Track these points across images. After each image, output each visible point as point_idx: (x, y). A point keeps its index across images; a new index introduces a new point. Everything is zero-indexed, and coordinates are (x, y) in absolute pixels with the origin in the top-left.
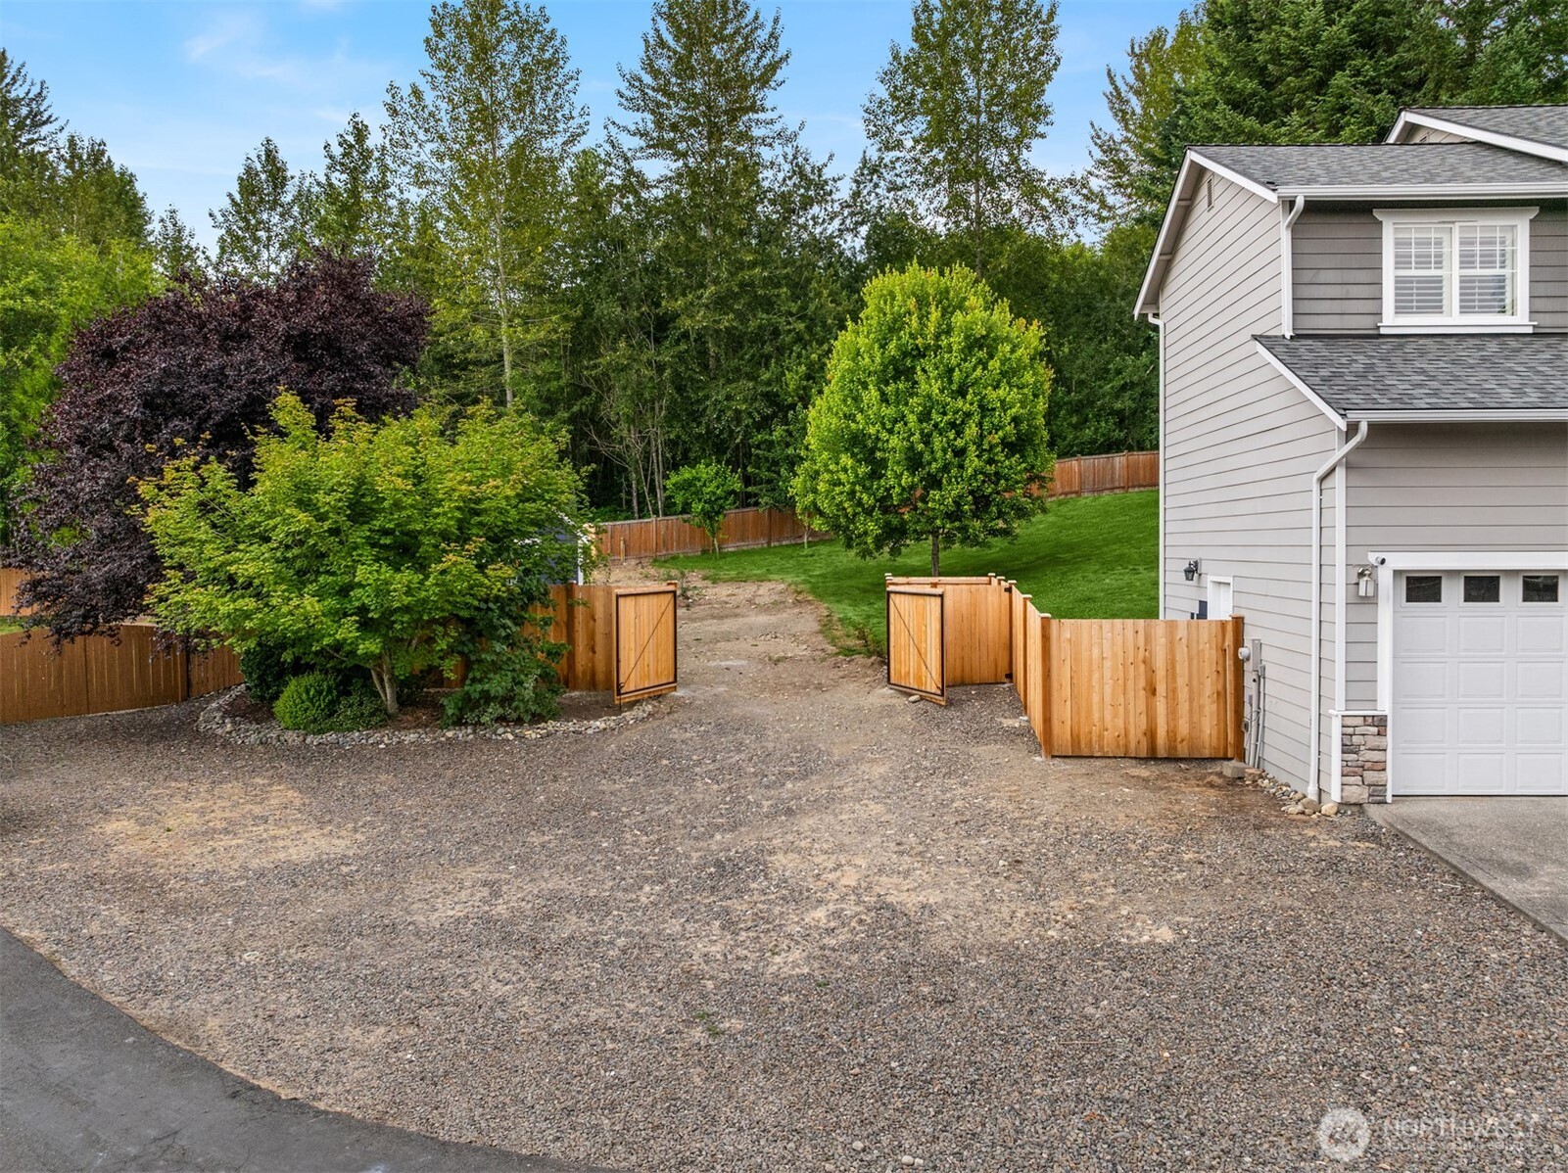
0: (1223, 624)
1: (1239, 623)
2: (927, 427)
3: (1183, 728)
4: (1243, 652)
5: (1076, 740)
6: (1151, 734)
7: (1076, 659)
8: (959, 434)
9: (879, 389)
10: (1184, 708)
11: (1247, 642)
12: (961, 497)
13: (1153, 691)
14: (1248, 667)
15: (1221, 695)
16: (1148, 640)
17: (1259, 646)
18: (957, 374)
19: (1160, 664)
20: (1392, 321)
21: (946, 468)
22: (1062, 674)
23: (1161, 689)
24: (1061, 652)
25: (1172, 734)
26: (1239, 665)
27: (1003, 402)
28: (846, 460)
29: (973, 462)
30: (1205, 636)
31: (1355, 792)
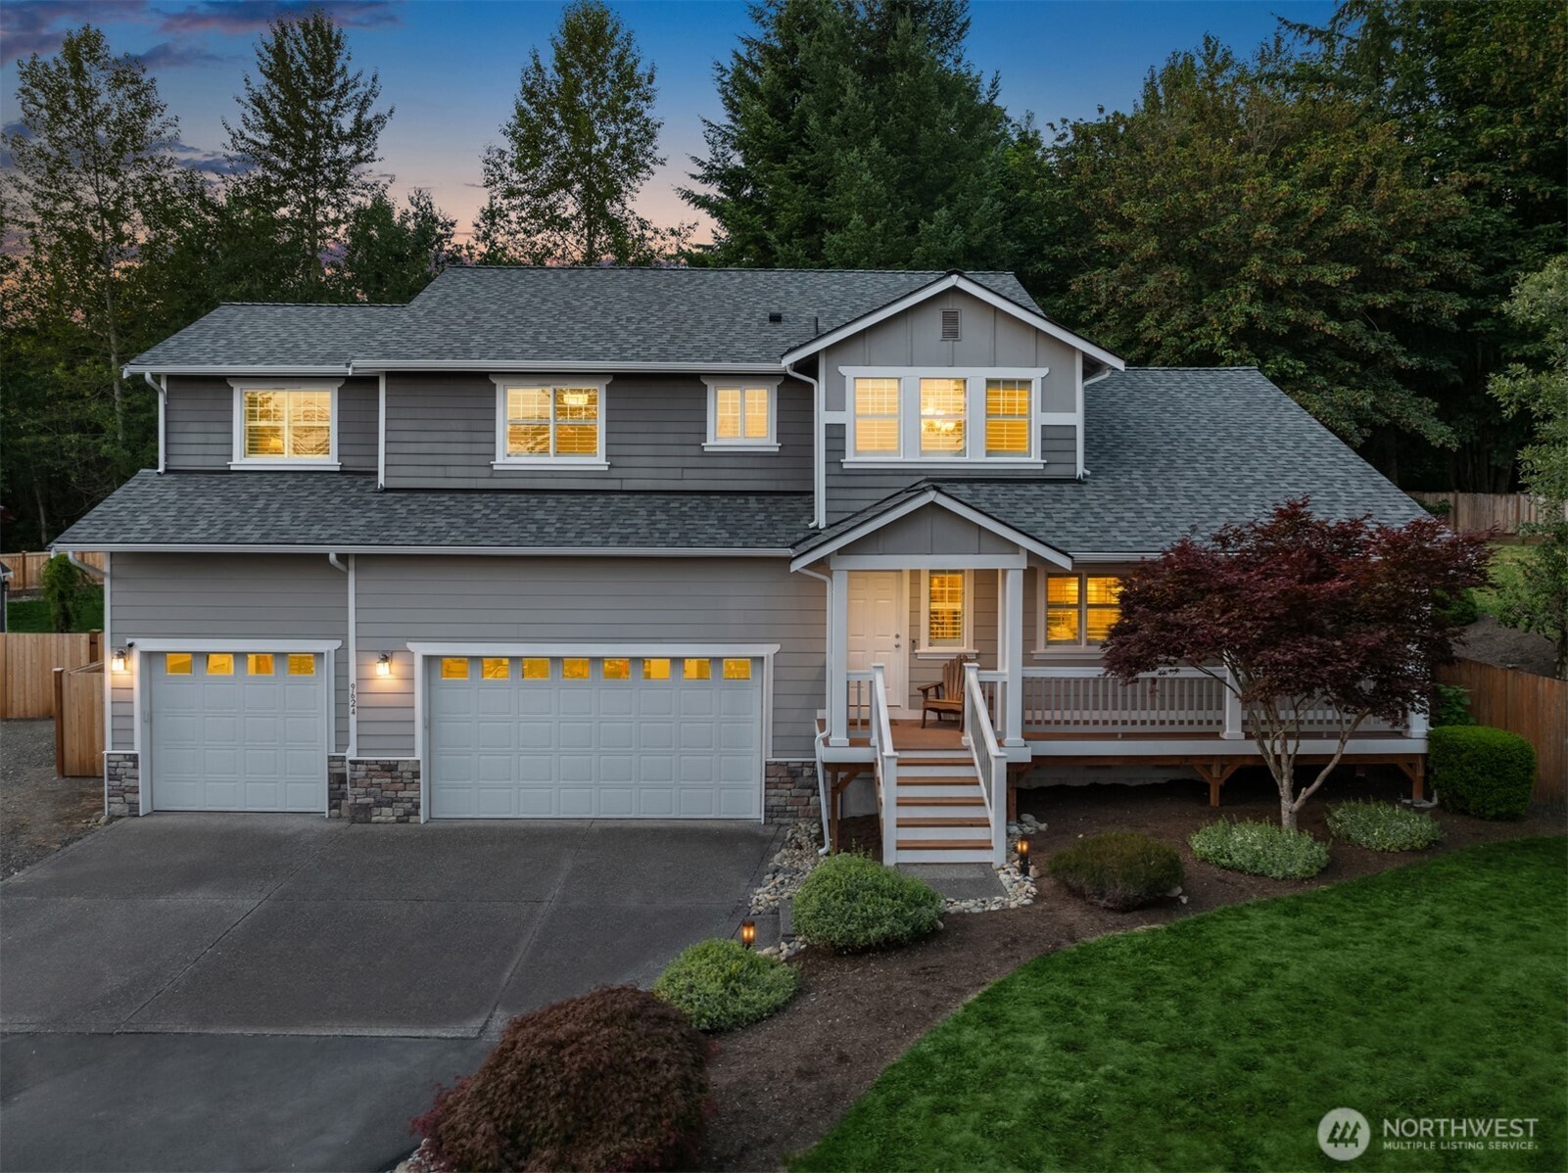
20: (240, 460)
31: (118, 808)
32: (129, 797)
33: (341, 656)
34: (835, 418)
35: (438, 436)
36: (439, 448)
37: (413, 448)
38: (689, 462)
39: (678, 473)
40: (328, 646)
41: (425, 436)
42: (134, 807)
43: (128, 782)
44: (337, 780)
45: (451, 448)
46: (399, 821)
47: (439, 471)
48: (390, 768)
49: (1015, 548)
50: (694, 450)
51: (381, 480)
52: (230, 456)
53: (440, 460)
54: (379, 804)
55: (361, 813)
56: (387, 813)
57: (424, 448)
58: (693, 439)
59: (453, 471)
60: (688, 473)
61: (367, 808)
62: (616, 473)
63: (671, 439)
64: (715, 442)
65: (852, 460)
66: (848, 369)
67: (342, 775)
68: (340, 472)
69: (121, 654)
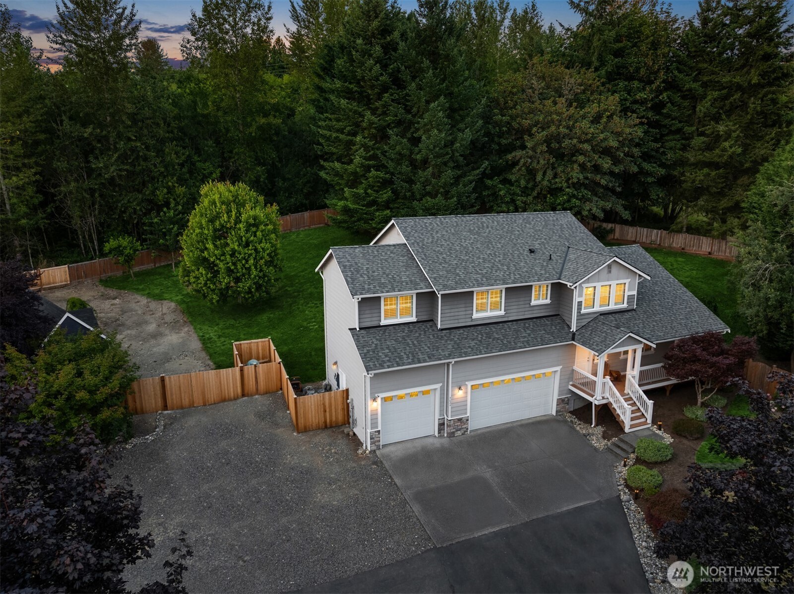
0: (343, 391)
1: (347, 390)
2: (234, 259)
3: (334, 419)
4: (348, 401)
5: (305, 427)
6: (325, 422)
7: (305, 407)
8: (247, 261)
9: (214, 244)
10: (334, 414)
11: (350, 397)
12: (250, 286)
13: (325, 411)
14: (350, 405)
15: (343, 409)
16: (323, 398)
17: (352, 400)
18: (244, 239)
19: (327, 406)
20: (383, 322)
21: (243, 275)
22: (301, 411)
23: (328, 410)
24: (300, 405)
25: (331, 421)
26: (348, 404)
27: (263, 249)
28: (202, 270)
29: (254, 272)
30: (338, 395)
32: (377, 444)
33: (442, 388)
34: (580, 299)
35: (456, 310)
36: (457, 314)
37: (448, 315)
38: (526, 309)
39: (523, 313)
40: (438, 386)
41: (453, 310)
42: (378, 446)
43: (376, 439)
44: (441, 425)
45: (460, 313)
46: (463, 434)
47: (456, 321)
48: (460, 420)
49: (641, 342)
50: (528, 306)
51: (439, 327)
52: (380, 321)
53: (456, 318)
54: (457, 431)
55: (451, 435)
56: (459, 433)
57: (452, 314)
58: (528, 302)
59: (460, 321)
60: (526, 313)
61: (453, 433)
62: (507, 315)
63: (522, 303)
64: (533, 303)
65: (583, 311)
66: (584, 286)
67: (443, 424)
68: (417, 322)
69: (374, 400)
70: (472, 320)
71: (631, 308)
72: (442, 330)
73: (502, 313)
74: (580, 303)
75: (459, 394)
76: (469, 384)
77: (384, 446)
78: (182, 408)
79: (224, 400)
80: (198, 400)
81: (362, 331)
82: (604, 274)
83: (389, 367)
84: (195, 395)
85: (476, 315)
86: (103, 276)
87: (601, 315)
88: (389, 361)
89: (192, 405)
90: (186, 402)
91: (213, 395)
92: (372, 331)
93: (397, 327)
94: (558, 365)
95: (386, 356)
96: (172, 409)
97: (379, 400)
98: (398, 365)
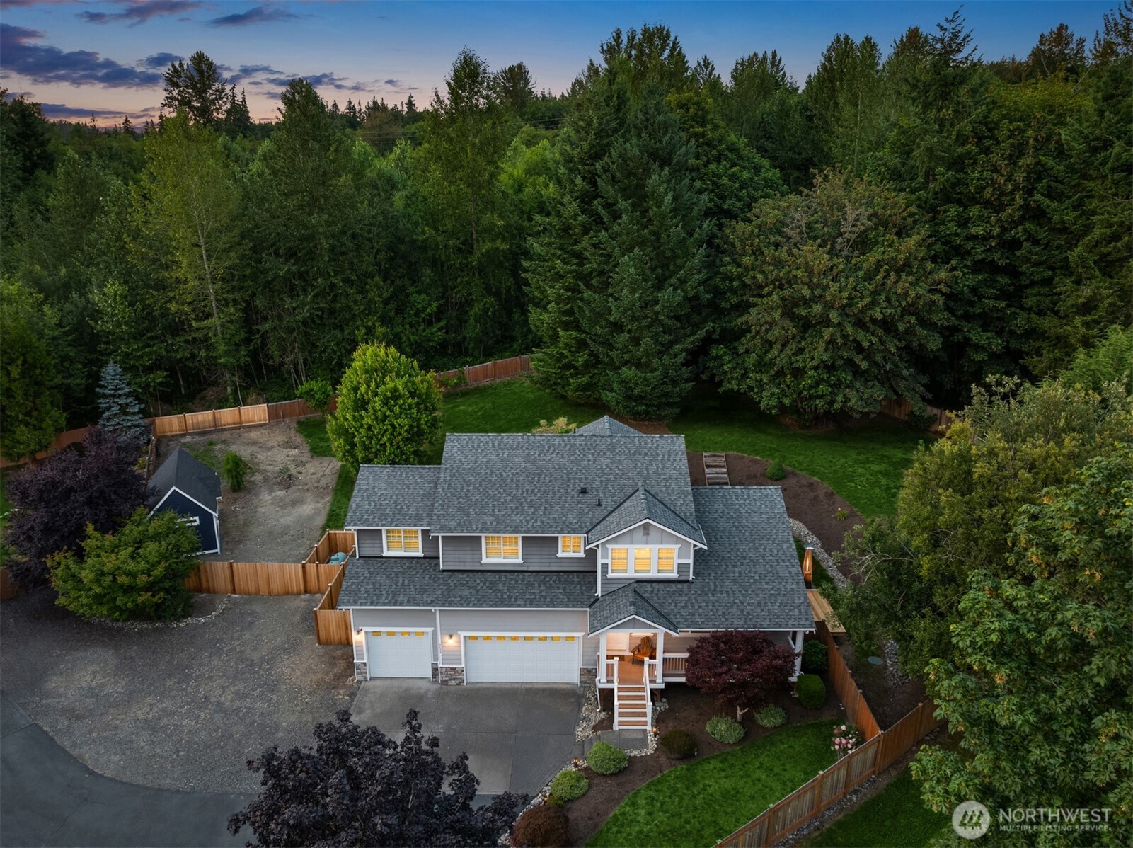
6: (339, 639)
7: (325, 620)
13: (346, 628)
16: (344, 615)
19: (349, 623)
20: (385, 554)
22: (321, 624)
23: (350, 628)
24: (320, 618)
31: (360, 678)
32: (364, 675)
33: (434, 634)
34: (604, 561)
35: (461, 552)
36: (462, 556)
37: (452, 556)
38: (554, 561)
39: (547, 564)
40: (429, 630)
41: (457, 552)
42: (366, 678)
43: (363, 670)
44: (435, 670)
45: (466, 556)
46: (457, 684)
47: (462, 564)
48: (453, 669)
50: (554, 557)
51: (442, 566)
52: (382, 552)
53: (462, 560)
54: (450, 679)
55: (445, 683)
56: (453, 682)
57: (457, 556)
58: (553, 553)
59: (467, 564)
60: (552, 564)
61: (446, 681)
62: (525, 565)
63: (547, 553)
64: (560, 554)
65: (610, 575)
66: (610, 547)
67: (437, 669)
68: (424, 558)
69: (358, 632)
70: (481, 565)
71: (683, 578)
72: (444, 571)
73: (520, 561)
74: (605, 566)
75: (451, 643)
76: (463, 634)
77: (372, 679)
78: (249, 594)
79: (287, 593)
80: (264, 590)
81: (362, 561)
82: (639, 535)
83: (361, 604)
84: (261, 584)
85: (484, 561)
86: (303, 418)
87: (637, 582)
88: (365, 598)
89: (257, 593)
90: (252, 589)
91: (277, 587)
92: (370, 561)
93: (399, 561)
94: (581, 631)
95: (366, 592)
96: (240, 594)
97: (363, 633)
98: (372, 604)
